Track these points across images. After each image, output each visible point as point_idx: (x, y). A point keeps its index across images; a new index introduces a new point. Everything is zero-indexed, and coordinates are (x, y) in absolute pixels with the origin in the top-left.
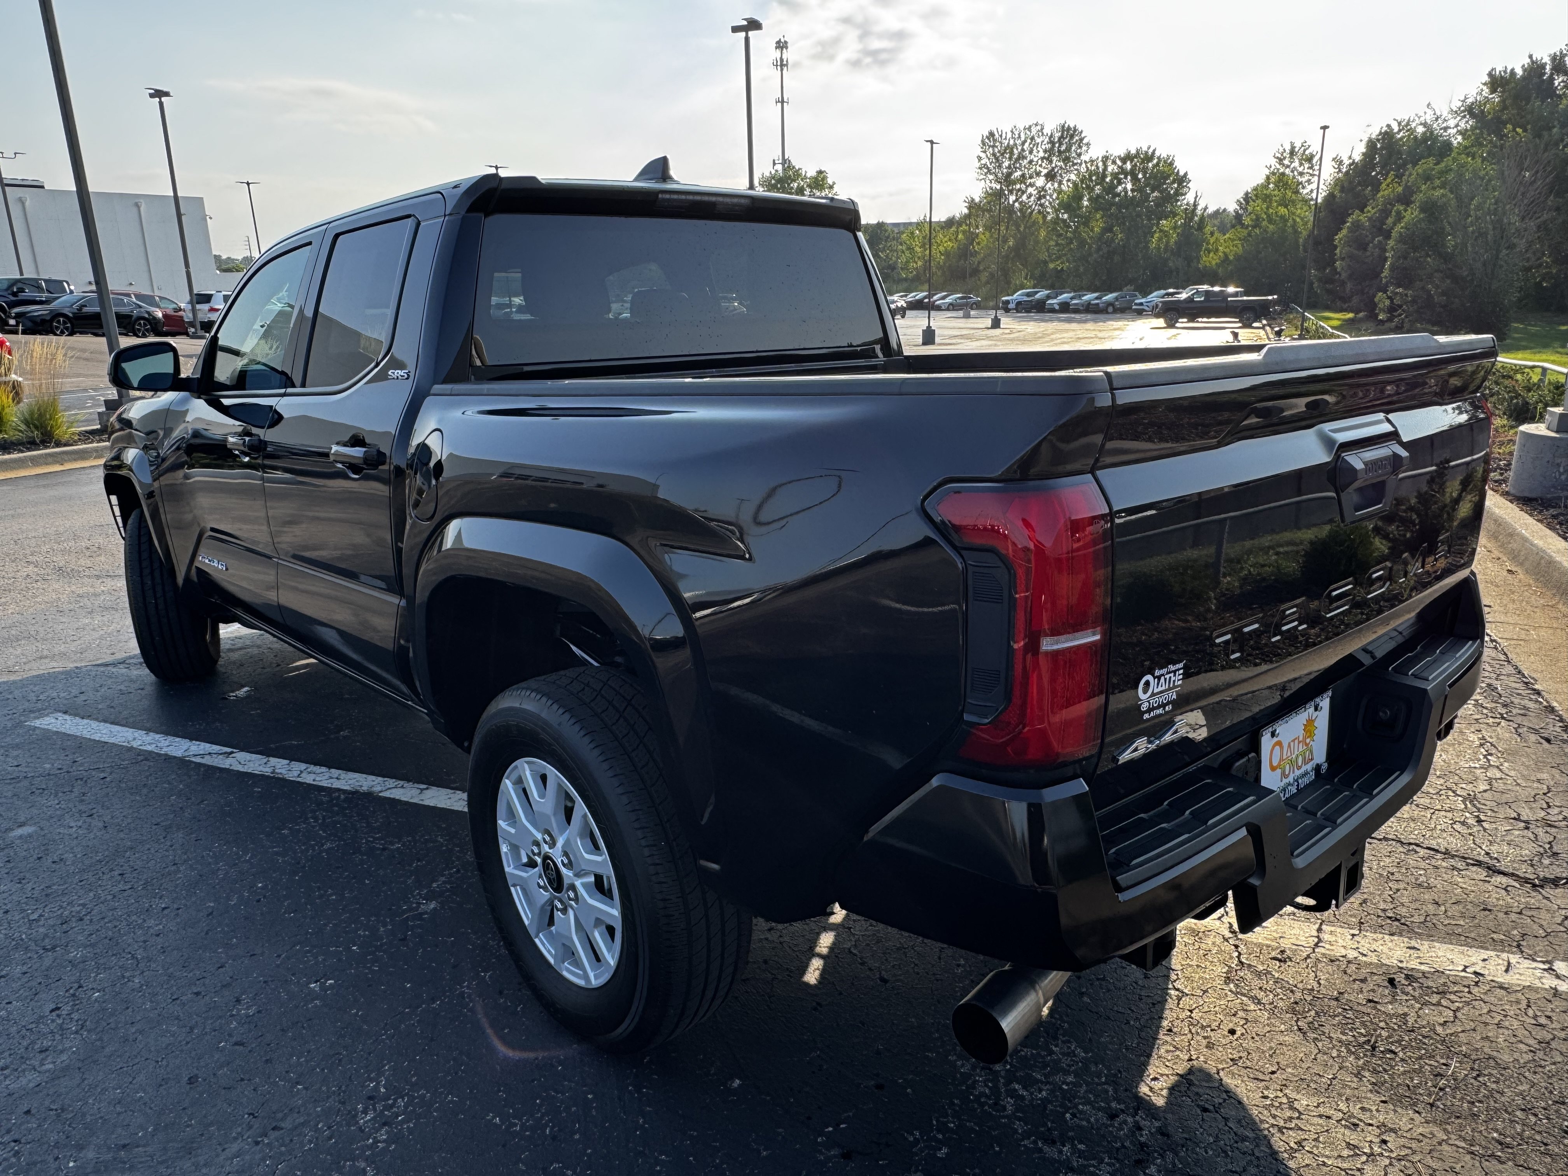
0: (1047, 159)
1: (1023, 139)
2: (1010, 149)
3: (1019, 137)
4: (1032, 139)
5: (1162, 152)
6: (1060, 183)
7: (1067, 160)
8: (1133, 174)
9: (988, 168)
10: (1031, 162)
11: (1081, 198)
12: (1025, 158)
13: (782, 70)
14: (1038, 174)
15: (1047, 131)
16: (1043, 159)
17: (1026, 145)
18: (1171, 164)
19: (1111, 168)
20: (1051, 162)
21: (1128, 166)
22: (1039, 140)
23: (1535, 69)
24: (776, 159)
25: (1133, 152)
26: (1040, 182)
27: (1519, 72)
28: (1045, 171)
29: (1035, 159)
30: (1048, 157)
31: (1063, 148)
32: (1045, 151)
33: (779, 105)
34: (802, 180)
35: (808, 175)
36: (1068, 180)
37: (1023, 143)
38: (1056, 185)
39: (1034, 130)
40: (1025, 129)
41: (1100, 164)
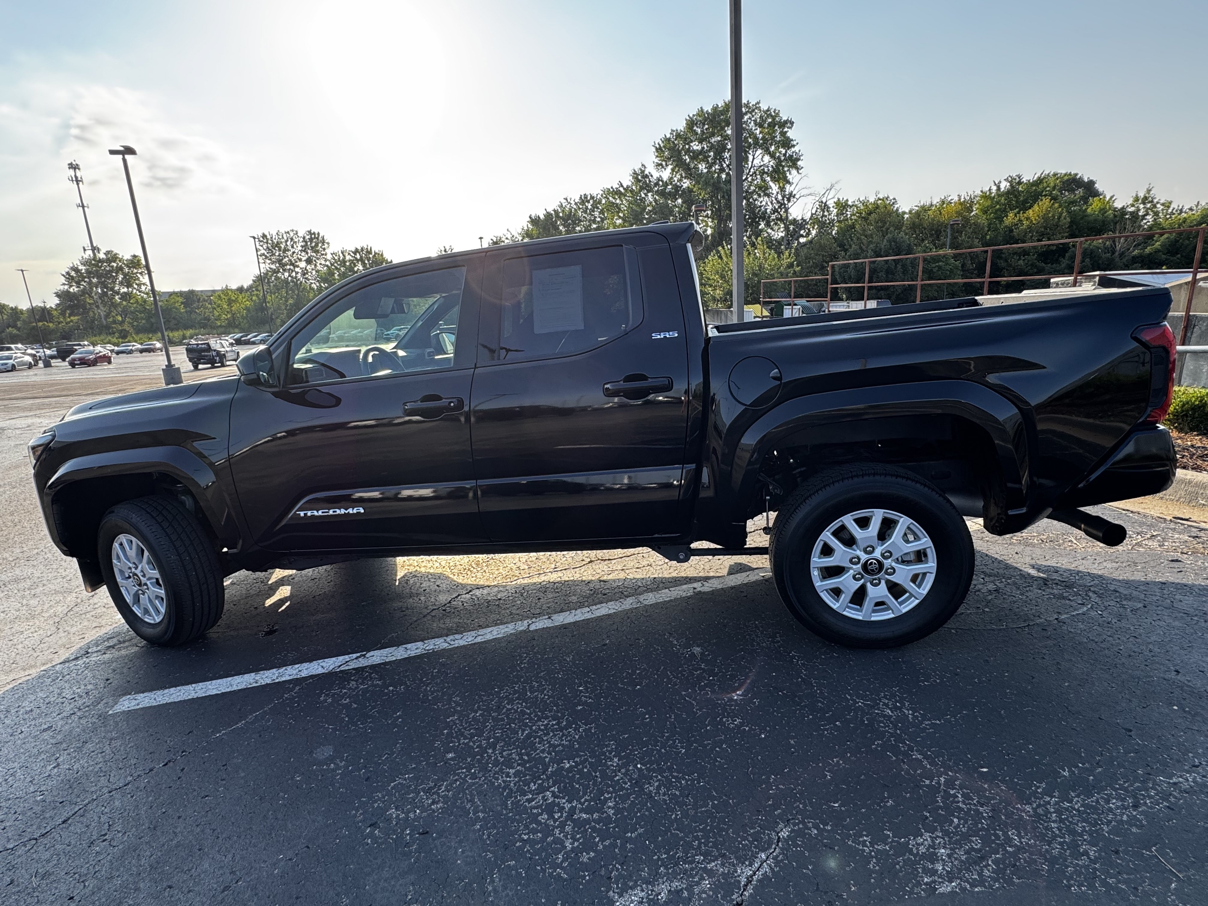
0: (304, 251)
1: (285, 238)
2: (278, 245)
3: (283, 238)
4: (292, 239)
5: (375, 249)
6: (316, 265)
7: (317, 252)
8: (361, 260)
9: (266, 256)
10: (294, 253)
11: (333, 274)
12: (288, 250)
13: (78, 184)
14: (300, 260)
15: (301, 234)
16: (301, 251)
17: (288, 243)
18: (382, 255)
19: (348, 258)
20: (307, 253)
21: (358, 256)
22: (296, 240)
23: (548, 215)
24: (85, 246)
25: (359, 248)
26: (303, 264)
27: (542, 217)
28: (304, 259)
29: (296, 251)
30: (304, 249)
31: (313, 244)
32: (302, 246)
33: (81, 209)
34: (120, 261)
35: (125, 258)
36: (320, 264)
37: (287, 241)
38: (313, 266)
39: (292, 234)
40: (286, 233)
41: (341, 255)
